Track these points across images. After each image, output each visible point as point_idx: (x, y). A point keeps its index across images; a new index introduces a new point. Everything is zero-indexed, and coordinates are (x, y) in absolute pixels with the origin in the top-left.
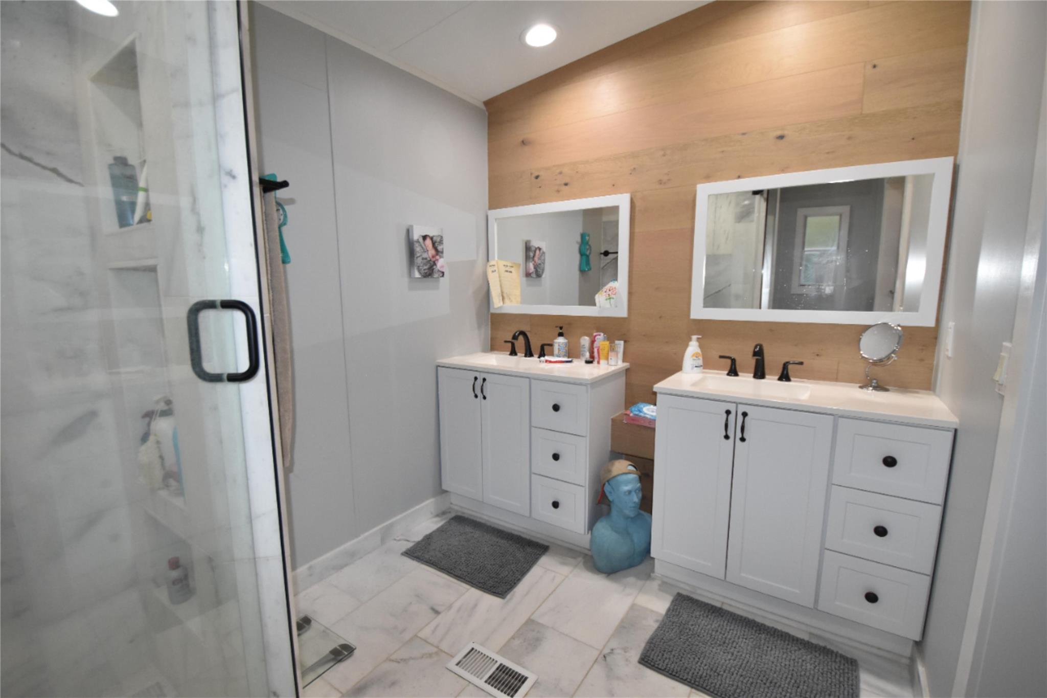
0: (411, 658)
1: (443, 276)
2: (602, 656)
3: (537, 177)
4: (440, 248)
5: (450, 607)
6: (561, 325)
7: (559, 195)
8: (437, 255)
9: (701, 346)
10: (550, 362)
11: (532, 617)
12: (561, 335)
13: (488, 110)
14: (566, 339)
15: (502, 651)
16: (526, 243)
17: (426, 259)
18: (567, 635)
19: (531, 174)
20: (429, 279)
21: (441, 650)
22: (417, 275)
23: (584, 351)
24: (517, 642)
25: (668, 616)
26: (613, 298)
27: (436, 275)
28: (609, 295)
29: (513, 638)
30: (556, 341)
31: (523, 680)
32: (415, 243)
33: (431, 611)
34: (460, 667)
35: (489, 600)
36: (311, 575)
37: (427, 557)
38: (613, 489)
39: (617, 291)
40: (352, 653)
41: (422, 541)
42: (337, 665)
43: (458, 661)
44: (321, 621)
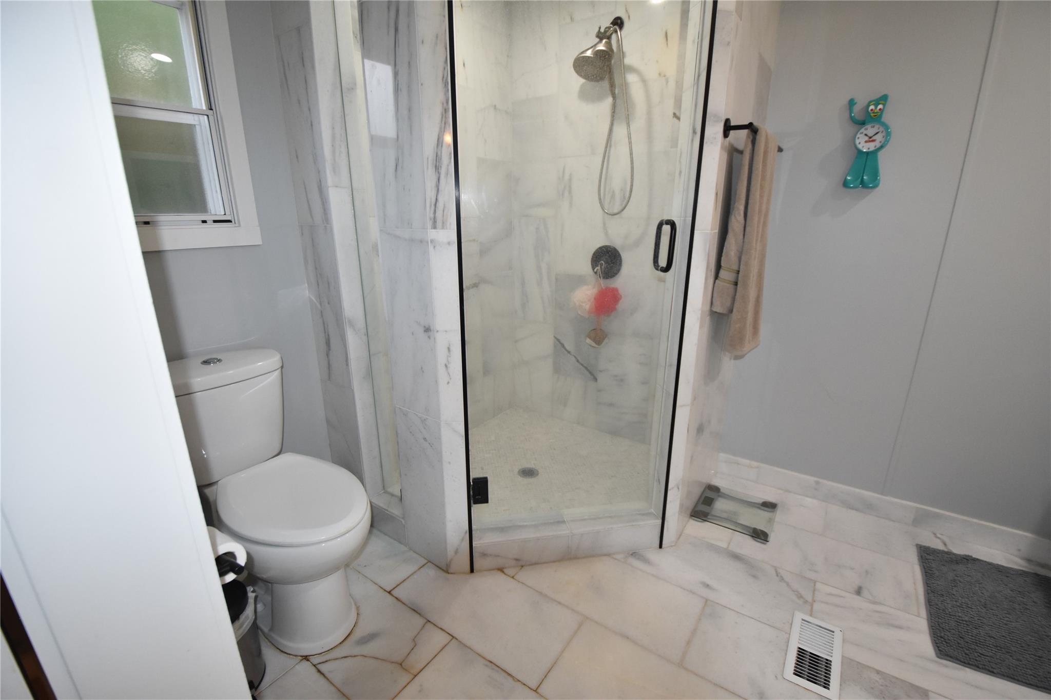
0: (788, 584)
5: (878, 603)
11: (930, 693)
15: (846, 660)
21: (812, 606)
24: (875, 677)
31: (826, 686)
33: (856, 587)
34: (802, 623)
35: (924, 643)
40: (765, 542)
41: (954, 554)
42: (749, 537)
43: (809, 621)
44: (779, 515)
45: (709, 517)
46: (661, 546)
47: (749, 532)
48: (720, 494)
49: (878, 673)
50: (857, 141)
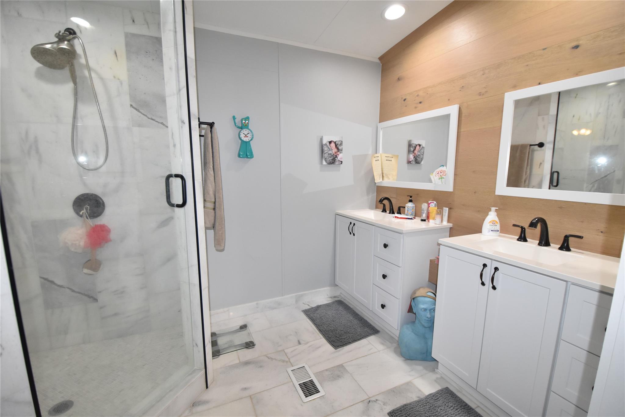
0: (275, 359)
1: (342, 163)
2: (368, 400)
3: (405, 100)
4: (340, 148)
5: (307, 343)
6: (411, 195)
7: (416, 110)
8: (338, 151)
9: (498, 216)
10: (398, 218)
11: (343, 365)
12: (411, 201)
13: (381, 63)
14: (414, 204)
15: (316, 374)
16: (409, 142)
17: (331, 154)
18: (356, 381)
19: (402, 99)
20: (332, 165)
21: (290, 361)
22: (324, 163)
23: (423, 213)
24: (327, 373)
25: (428, 397)
26: (444, 178)
27: (337, 163)
28: (441, 175)
29: (327, 370)
30: (407, 205)
31: (318, 391)
32: (324, 146)
33: (297, 342)
34: (292, 372)
35: (328, 347)
36: (257, 308)
37: (312, 315)
38: (416, 305)
39: (446, 173)
40: (254, 346)
41: (314, 307)
42: (245, 349)
43: (293, 369)
44: (250, 329)
45: (221, 352)
46: (207, 387)
47: (243, 346)
48: (217, 336)
49: (327, 371)
50: (241, 136)
